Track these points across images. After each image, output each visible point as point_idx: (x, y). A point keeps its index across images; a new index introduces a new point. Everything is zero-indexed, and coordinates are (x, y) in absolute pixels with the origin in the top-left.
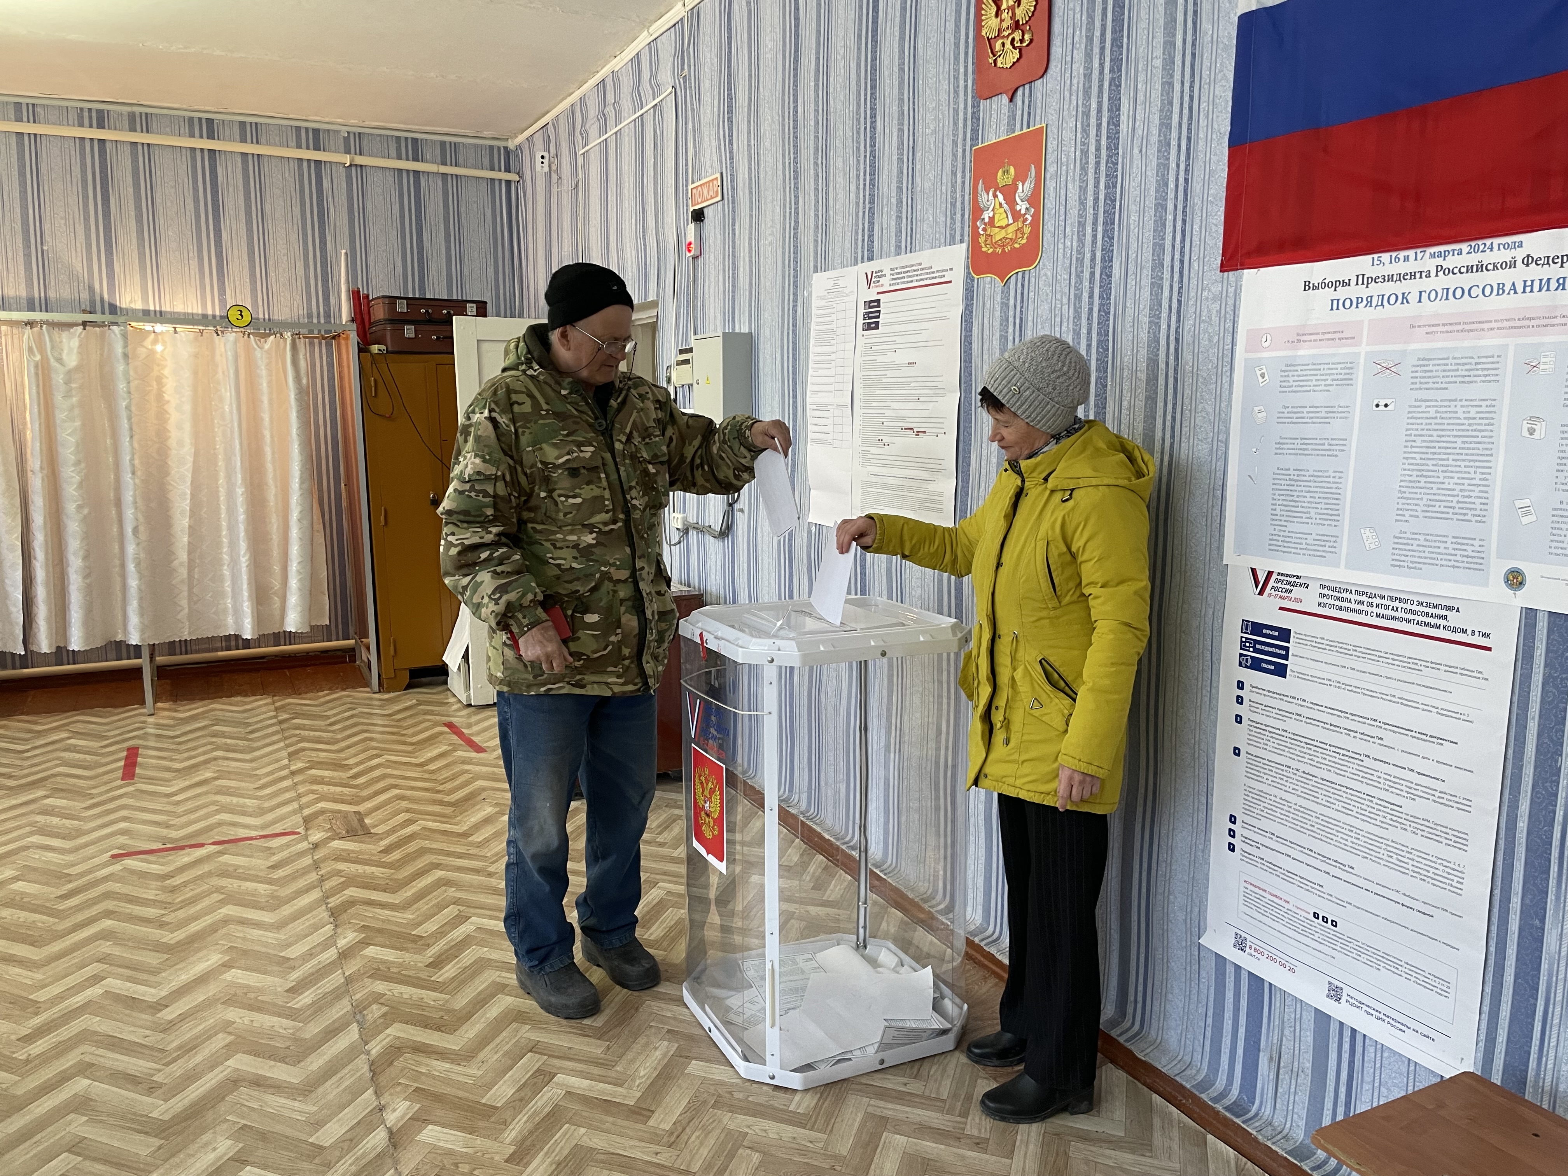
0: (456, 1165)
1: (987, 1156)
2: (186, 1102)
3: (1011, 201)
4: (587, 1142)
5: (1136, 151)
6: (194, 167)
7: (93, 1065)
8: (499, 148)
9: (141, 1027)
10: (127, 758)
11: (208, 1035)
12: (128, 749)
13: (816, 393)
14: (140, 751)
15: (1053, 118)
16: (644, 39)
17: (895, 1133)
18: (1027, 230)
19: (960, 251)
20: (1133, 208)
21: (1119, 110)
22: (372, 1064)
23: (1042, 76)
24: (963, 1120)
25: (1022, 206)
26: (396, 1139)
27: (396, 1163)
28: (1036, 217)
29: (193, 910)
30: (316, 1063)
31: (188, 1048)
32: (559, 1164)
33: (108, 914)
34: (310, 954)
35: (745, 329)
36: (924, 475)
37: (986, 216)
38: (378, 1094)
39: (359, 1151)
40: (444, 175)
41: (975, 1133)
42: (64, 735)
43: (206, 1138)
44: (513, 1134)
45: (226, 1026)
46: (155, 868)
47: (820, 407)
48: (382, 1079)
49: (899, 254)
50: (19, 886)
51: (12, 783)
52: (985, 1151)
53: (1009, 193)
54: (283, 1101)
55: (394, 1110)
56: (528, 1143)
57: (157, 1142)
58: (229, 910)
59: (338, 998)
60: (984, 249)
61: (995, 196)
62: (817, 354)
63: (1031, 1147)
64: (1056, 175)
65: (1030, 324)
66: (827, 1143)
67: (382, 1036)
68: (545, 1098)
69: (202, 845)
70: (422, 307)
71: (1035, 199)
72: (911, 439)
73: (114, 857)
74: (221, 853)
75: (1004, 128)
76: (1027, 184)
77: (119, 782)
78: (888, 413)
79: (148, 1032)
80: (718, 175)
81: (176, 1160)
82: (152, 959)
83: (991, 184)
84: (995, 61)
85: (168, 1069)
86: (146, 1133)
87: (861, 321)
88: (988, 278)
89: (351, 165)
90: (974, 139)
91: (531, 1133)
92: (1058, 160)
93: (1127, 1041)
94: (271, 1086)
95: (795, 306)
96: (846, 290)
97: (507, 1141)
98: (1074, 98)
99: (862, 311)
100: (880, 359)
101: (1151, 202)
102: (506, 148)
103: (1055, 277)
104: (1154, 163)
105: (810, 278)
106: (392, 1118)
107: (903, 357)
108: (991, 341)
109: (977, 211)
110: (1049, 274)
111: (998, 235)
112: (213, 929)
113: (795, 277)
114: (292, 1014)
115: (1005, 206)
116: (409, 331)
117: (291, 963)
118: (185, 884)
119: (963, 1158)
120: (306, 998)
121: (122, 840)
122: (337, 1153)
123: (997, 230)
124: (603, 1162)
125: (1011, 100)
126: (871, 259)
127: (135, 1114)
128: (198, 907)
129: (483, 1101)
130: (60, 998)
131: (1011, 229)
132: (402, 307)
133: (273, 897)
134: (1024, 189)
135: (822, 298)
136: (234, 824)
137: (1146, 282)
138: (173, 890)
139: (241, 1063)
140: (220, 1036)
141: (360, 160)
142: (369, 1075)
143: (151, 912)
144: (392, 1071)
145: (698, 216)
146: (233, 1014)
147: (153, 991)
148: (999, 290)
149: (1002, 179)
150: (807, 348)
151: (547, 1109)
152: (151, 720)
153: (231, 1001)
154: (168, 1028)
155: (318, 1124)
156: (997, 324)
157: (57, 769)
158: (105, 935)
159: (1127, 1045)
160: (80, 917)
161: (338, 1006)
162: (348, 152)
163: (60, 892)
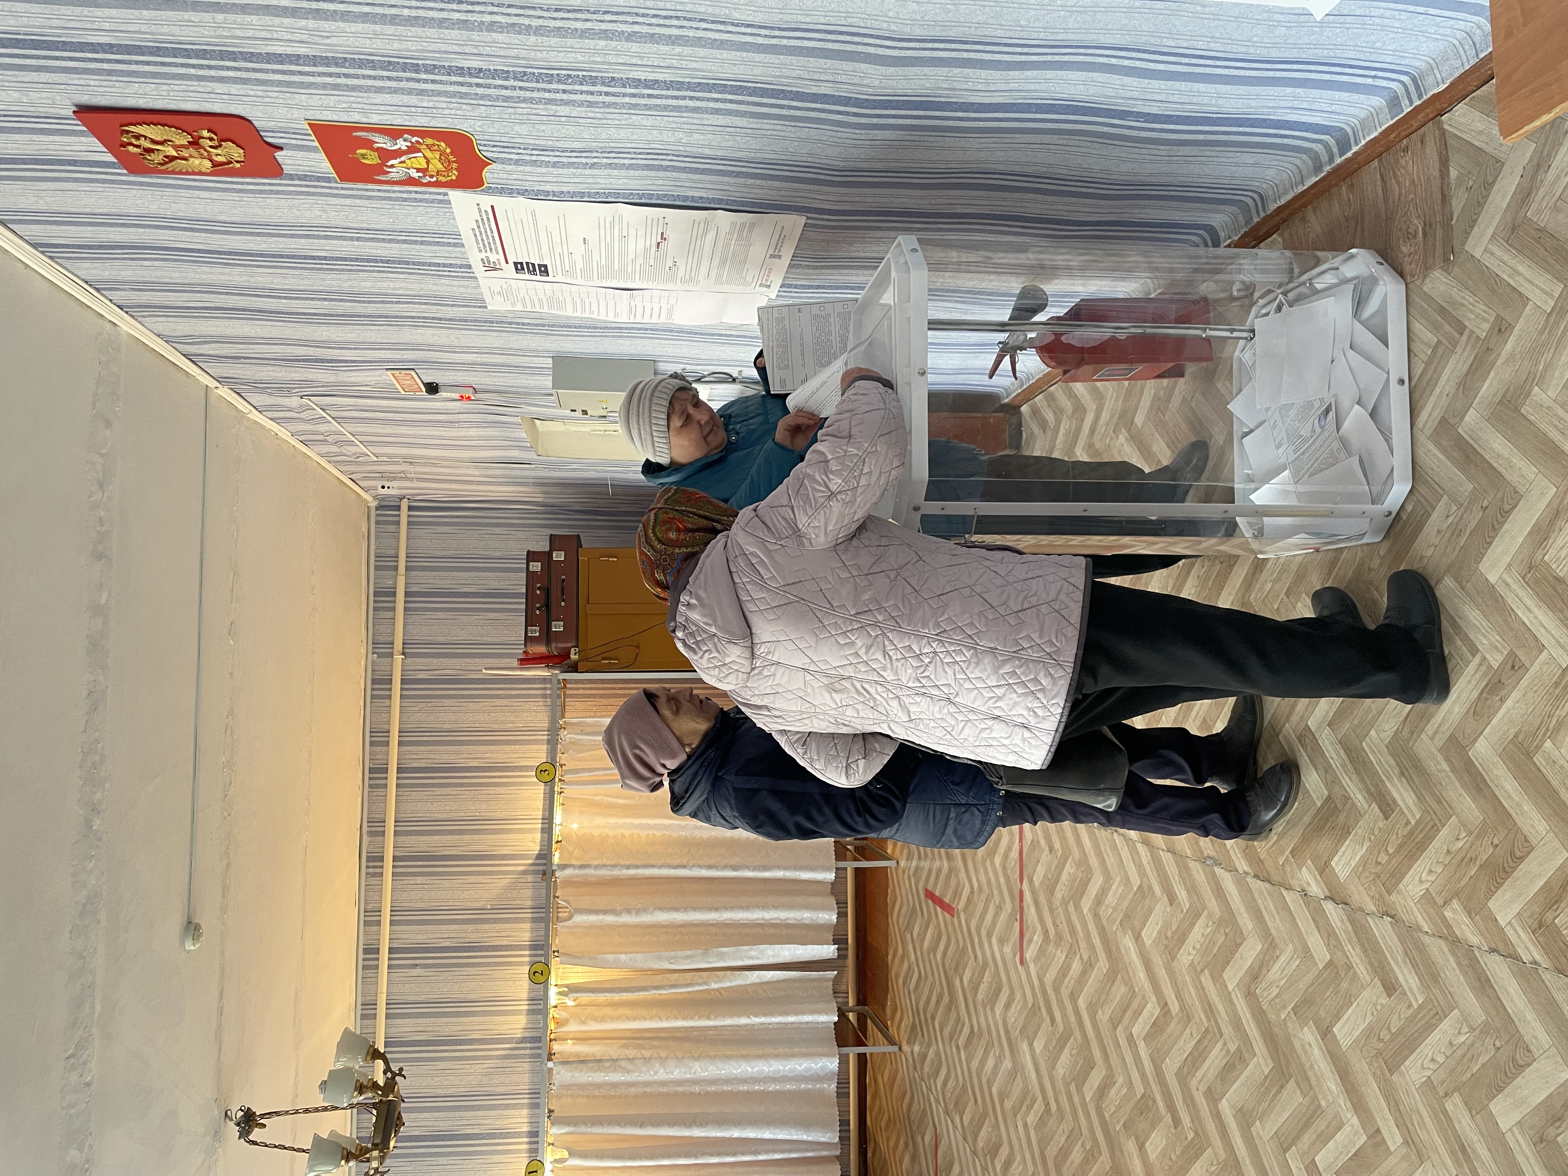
0: (1378, 863)
1: (1517, 328)
2: (1260, 1041)
3: (398, 153)
4: (1387, 736)
5: (326, 41)
6: (413, 786)
7: (1209, 1088)
8: (378, 515)
9: (1182, 1034)
10: (934, 902)
11: (1200, 988)
12: (926, 896)
13: (616, 314)
14: (930, 888)
15: (296, 114)
16: (255, 416)
17: (1462, 418)
18: (429, 141)
19: (455, 196)
20: (396, 45)
21: (280, 55)
22: (1256, 876)
23: (250, 121)
24: (1467, 331)
25: (402, 144)
26: (1337, 897)
27: (1361, 909)
28: (413, 133)
29: (1080, 934)
30: (1246, 921)
31: (1210, 1011)
32: (1402, 774)
33: (1074, 998)
34: (1140, 866)
35: (550, 360)
36: (711, 235)
37: (415, 175)
38: (1289, 888)
39: (1342, 936)
40: (407, 568)
41: (1486, 326)
42: (909, 936)
43: (1297, 1045)
44: (1360, 797)
45: (1196, 972)
46: (1037, 939)
47: (632, 310)
48: (1276, 878)
49: (463, 245)
50: (1038, 1046)
51: (946, 999)
52: (1511, 327)
53: (386, 155)
54: (1276, 967)
55: (1308, 883)
56: (1373, 789)
57: (1292, 1084)
58: (1086, 904)
59: (1187, 868)
60: (454, 178)
61: (392, 166)
62: (575, 309)
63: (1520, 268)
64: (363, 112)
65: (537, 142)
66: (1453, 499)
67: (1231, 852)
68: (1330, 749)
69: (1021, 893)
70: (534, 612)
71: (394, 133)
72: (670, 246)
73: (1022, 963)
74: (1031, 881)
75: (313, 155)
76: (377, 140)
77: (955, 920)
78: (640, 261)
79: (1188, 1031)
80: (389, 373)
81: (1313, 1080)
82: (1119, 991)
83: (380, 169)
84: (237, 162)
85: (1226, 1036)
86: (1282, 1087)
87: (538, 278)
88: (486, 174)
89: (403, 654)
90: (328, 180)
91: (1362, 780)
92: (346, 111)
93: (1420, 96)
94: (1260, 968)
95: (523, 324)
96: (505, 286)
97: (1366, 806)
98: (270, 94)
99: (527, 276)
100: (580, 265)
101: (390, 29)
102: (377, 509)
103: (484, 118)
104: (341, 24)
105: (492, 311)
106: (1316, 889)
107: (578, 250)
108: (559, 175)
109: (410, 181)
110: (479, 123)
111: (436, 165)
112: (1102, 930)
113: (492, 322)
114: (1194, 915)
115: (403, 159)
116: (558, 627)
117: (1145, 886)
118: (1055, 926)
119: (1511, 358)
120: (1182, 894)
121: (1008, 949)
122: (1339, 954)
123: (431, 166)
124: (1412, 733)
125: (281, 149)
126: (470, 267)
127: (1262, 1084)
128: (1079, 928)
129: (1319, 804)
130: (1143, 1076)
131: (429, 154)
132: (535, 631)
133: (1079, 864)
134: (382, 142)
135: (514, 304)
136: (1006, 857)
137: (488, 36)
138: (1059, 936)
139: (1233, 977)
140: (1203, 979)
141: (398, 645)
142: (1267, 885)
143: (1076, 966)
144: (1269, 864)
145: (432, 388)
146: (1186, 956)
147: (1149, 1005)
148: (500, 166)
149: (371, 159)
150: (568, 318)
151: (1342, 753)
152: (903, 863)
153: (1172, 954)
154: (1187, 1017)
155: (1306, 953)
156: (539, 170)
157: (939, 958)
158: (1093, 1010)
159: (1425, 98)
160: (1072, 1018)
161: (1194, 872)
162: (391, 655)
163: (1048, 1020)
